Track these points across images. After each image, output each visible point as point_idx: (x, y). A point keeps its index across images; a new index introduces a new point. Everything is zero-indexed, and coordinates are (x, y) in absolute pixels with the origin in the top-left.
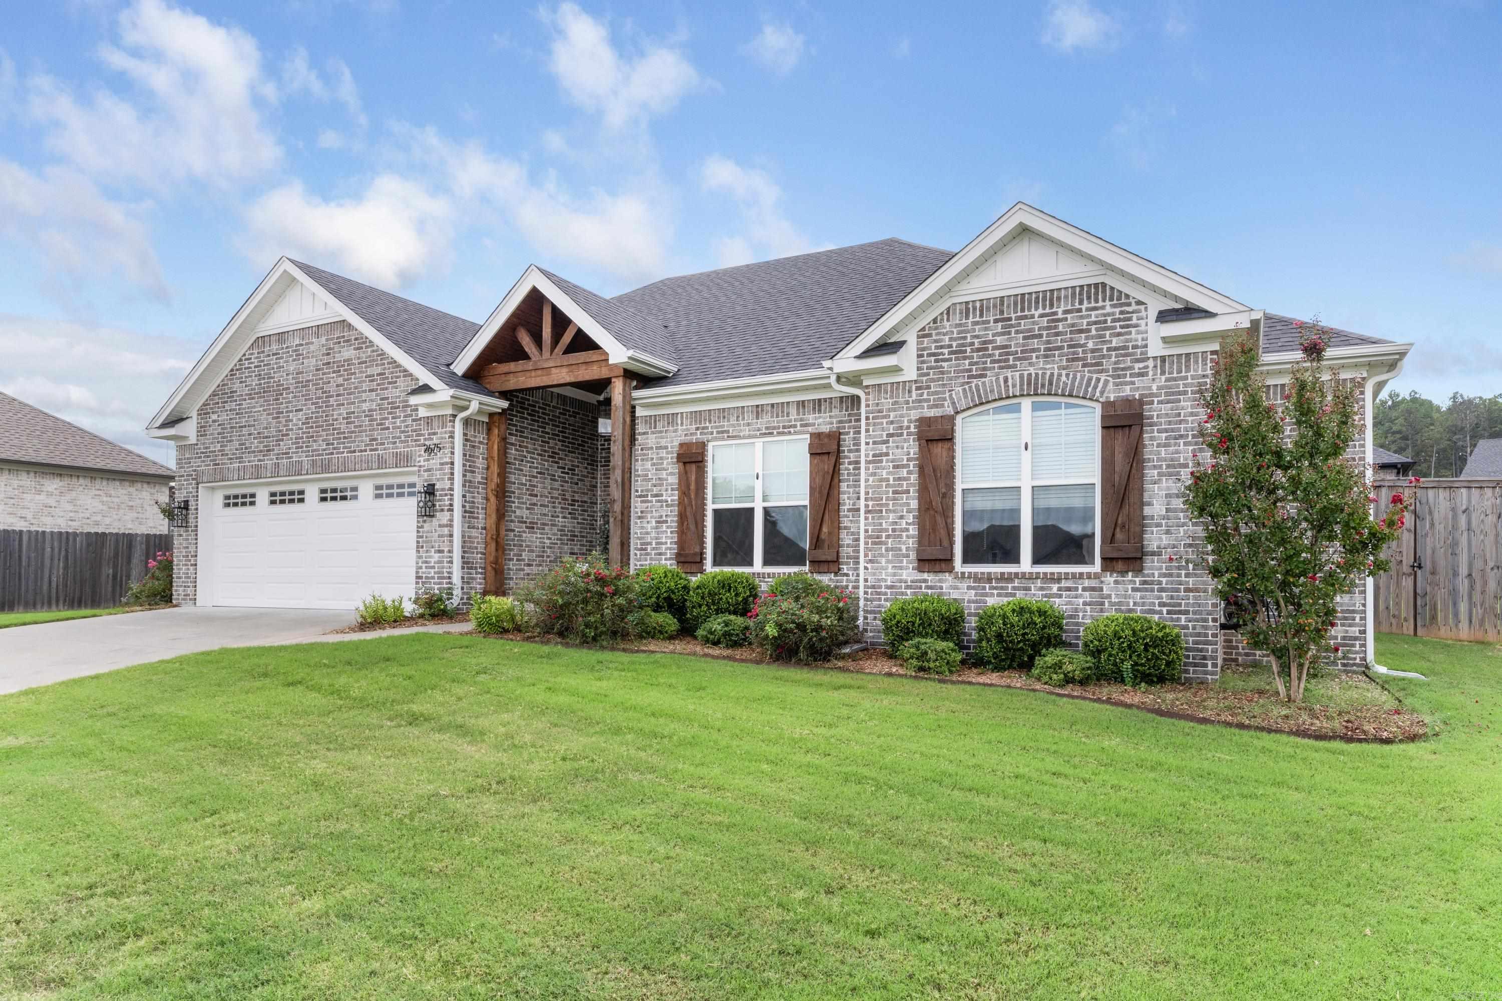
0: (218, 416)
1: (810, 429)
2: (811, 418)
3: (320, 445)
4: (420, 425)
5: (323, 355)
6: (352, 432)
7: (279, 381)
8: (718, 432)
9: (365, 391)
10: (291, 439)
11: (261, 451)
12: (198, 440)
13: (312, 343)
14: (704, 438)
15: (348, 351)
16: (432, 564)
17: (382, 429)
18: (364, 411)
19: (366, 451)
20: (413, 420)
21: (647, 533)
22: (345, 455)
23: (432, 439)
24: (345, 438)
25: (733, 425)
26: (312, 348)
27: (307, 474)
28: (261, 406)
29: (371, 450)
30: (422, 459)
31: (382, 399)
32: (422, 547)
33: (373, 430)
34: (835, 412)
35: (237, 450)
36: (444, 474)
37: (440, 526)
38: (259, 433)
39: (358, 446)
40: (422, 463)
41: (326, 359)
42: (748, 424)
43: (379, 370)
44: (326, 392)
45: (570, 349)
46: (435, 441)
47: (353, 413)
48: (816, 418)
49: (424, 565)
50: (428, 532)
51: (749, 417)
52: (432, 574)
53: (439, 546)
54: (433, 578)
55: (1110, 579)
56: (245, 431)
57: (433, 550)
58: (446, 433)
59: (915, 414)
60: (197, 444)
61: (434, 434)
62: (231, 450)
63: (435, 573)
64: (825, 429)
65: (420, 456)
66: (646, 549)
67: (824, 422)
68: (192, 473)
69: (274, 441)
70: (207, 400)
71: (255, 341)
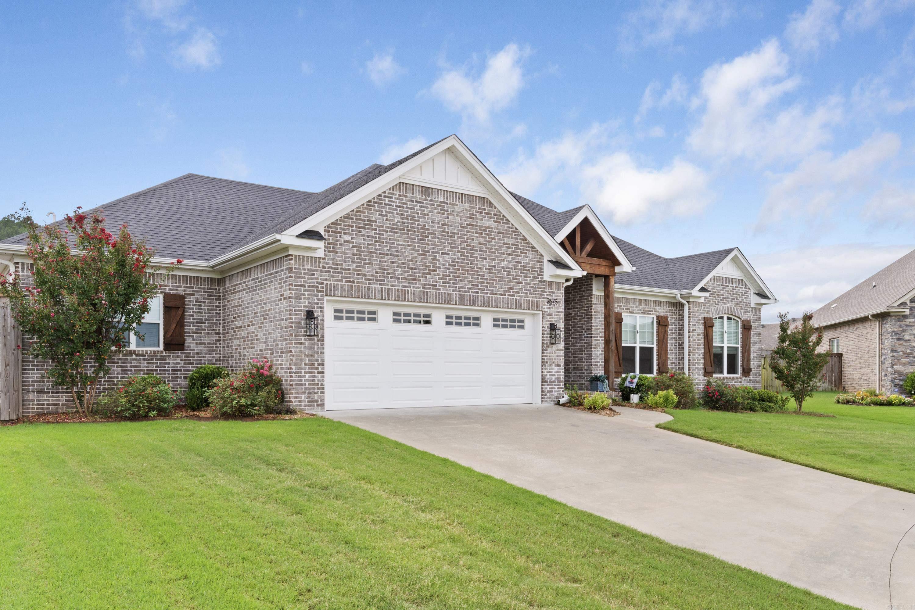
0: (352, 238)
1: (657, 313)
2: (658, 308)
3: (465, 284)
4: (544, 285)
5: (467, 217)
6: (494, 280)
7: (424, 225)
8: (626, 309)
9: (504, 254)
10: (438, 275)
11: (406, 279)
12: (325, 255)
13: (457, 205)
14: (621, 311)
15: (488, 221)
16: (553, 373)
17: (516, 282)
18: (503, 267)
19: (505, 295)
20: (539, 281)
21: (598, 357)
22: (488, 295)
23: (552, 296)
24: (487, 283)
25: (631, 307)
26: (456, 209)
27: (456, 304)
28: (405, 241)
29: (509, 295)
30: (546, 307)
31: (516, 262)
32: (547, 362)
33: (510, 282)
34: (665, 308)
35: (377, 272)
36: (560, 319)
37: (558, 350)
38: (403, 263)
39: (499, 291)
40: (546, 310)
41: (470, 221)
42: (637, 307)
43: (514, 241)
44: (470, 246)
45: (590, 255)
46: (553, 297)
47: (495, 266)
48: (659, 309)
49: (548, 374)
50: (550, 353)
51: (637, 304)
52: (554, 380)
53: (558, 362)
54: (554, 382)
56: (386, 258)
57: (554, 364)
58: (560, 293)
59: (703, 315)
60: (324, 259)
61: (553, 292)
62: (369, 272)
63: (555, 379)
64: (662, 314)
65: (545, 305)
66: (597, 365)
67: (662, 311)
68: (317, 285)
69: (419, 273)
70: (337, 220)
71: (396, 185)
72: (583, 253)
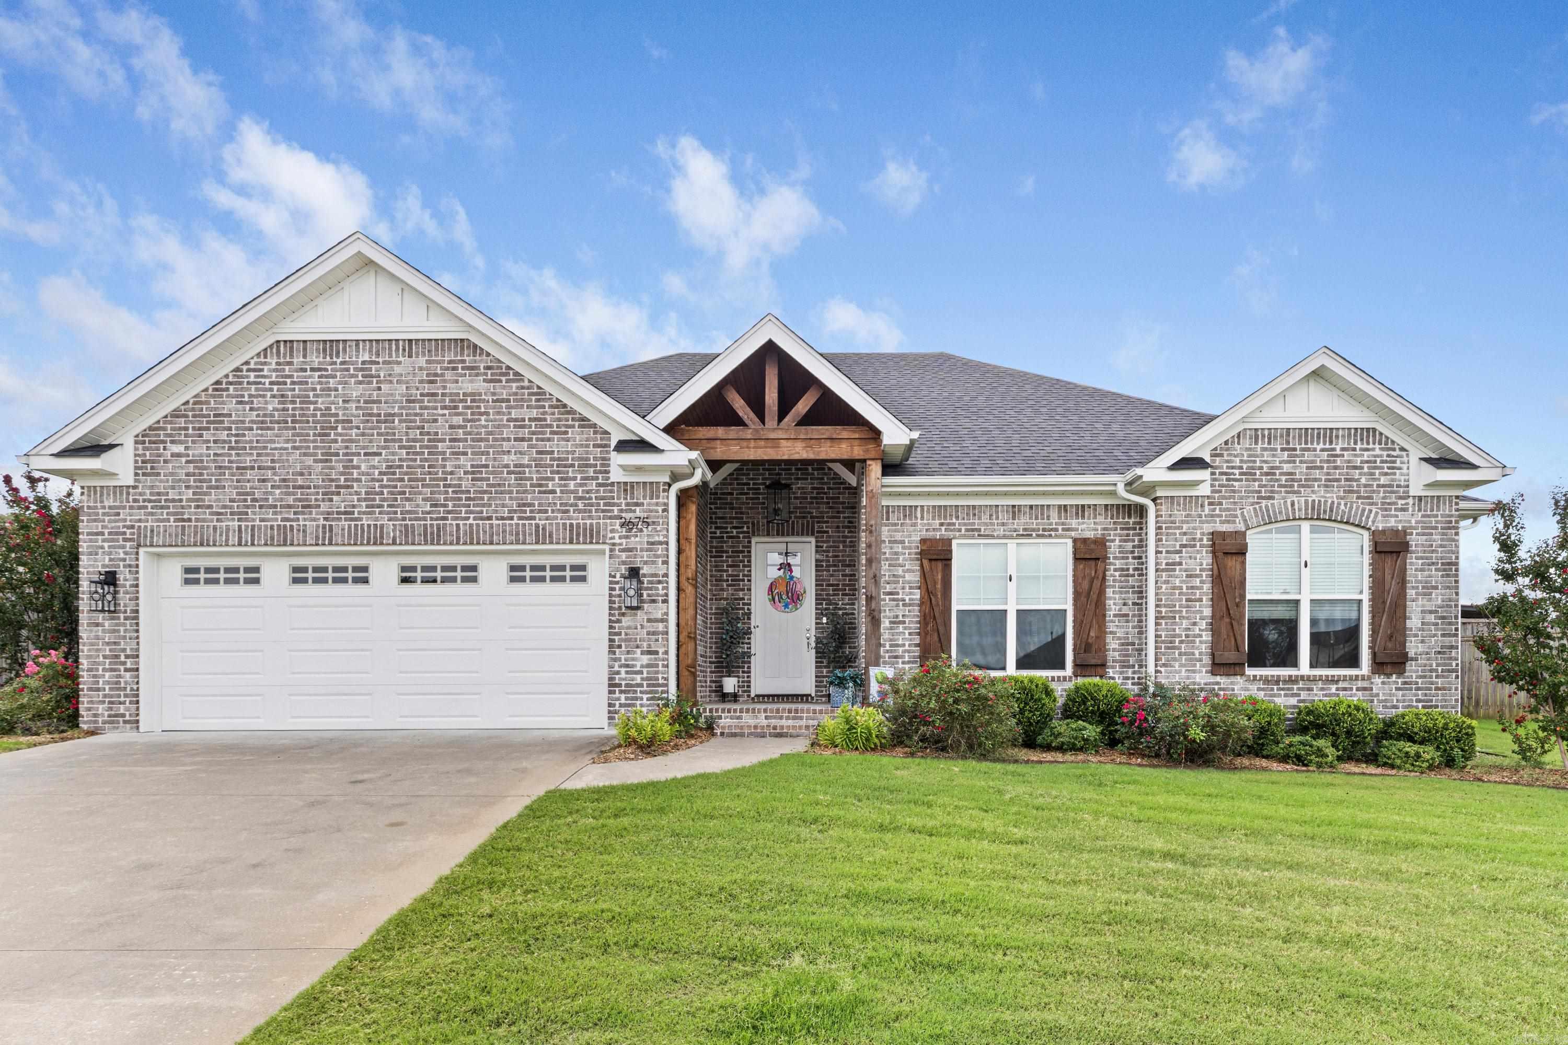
0: (187, 448)
1: (1073, 534)
2: (1074, 523)
3: (418, 506)
4: (611, 491)
5: (421, 382)
6: (485, 492)
7: (329, 409)
8: (967, 530)
9: (509, 440)
10: (357, 493)
11: (289, 506)
12: (136, 481)
13: (399, 363)
14: (951, 534)
15: (471, 382)
16: (638, 668)
17: (540, 492)
18: (507, 466)
19: (512, 518)
20: (599, 485)
22: (471, 521)
23: (634, 511)
24: (468, 499)
25: (986, 524)
26: (397, 369)
27: (394, 543)
28: (287, 441)
29: (520, 518)
30: (617, 535)
31: (539, 453)
32: (620, 647)
33: (525, 492)
34: (1100, 519)
35: (232, 501)
36: (658, 556)
37: (649, 620)
38: (284, 480)
39: (496, 512)
40: (617, 541)
41: (427, 388)
42: (1003, 524)
43: (534, 413)
44: (428, 433)
46: (638, 514)
47: (486, 466)
48: (1079, 524)
49: (623, 670)
50: (629, 628)
51: (1004, 517)
52: (639, 681)
53: (649, 646)
54: (641, 685)
55: (1378, 680)
56: (249, 474)
57: (639, 651)
58: (657, 504)
59: (1208, 528)
60: (135, 487)
61: (637, 504)
62: (218, 500)
63: (642, 679)
64: (1090, 534)
65: (612, 531)
67: (1088, 528)
68: (125, 530)
69: (318, 493)
70: (158, 422)
71: (271, 346)
72: (786, 420)
